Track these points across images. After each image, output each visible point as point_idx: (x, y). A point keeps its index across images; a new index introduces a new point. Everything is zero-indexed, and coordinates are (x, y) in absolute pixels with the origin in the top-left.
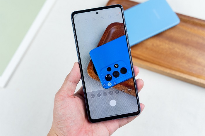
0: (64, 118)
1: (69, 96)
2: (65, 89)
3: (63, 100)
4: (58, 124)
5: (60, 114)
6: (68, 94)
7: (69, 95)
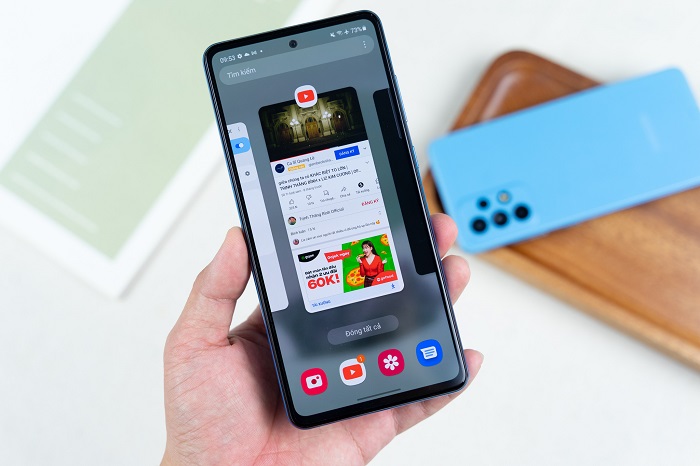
0: (196, 422)
1: (211, 345)
2: (192, 323)
3: (187, 359)
4: (182, 442)
5: (183, 408)
6: (204, 340)
7: (211, 341)
